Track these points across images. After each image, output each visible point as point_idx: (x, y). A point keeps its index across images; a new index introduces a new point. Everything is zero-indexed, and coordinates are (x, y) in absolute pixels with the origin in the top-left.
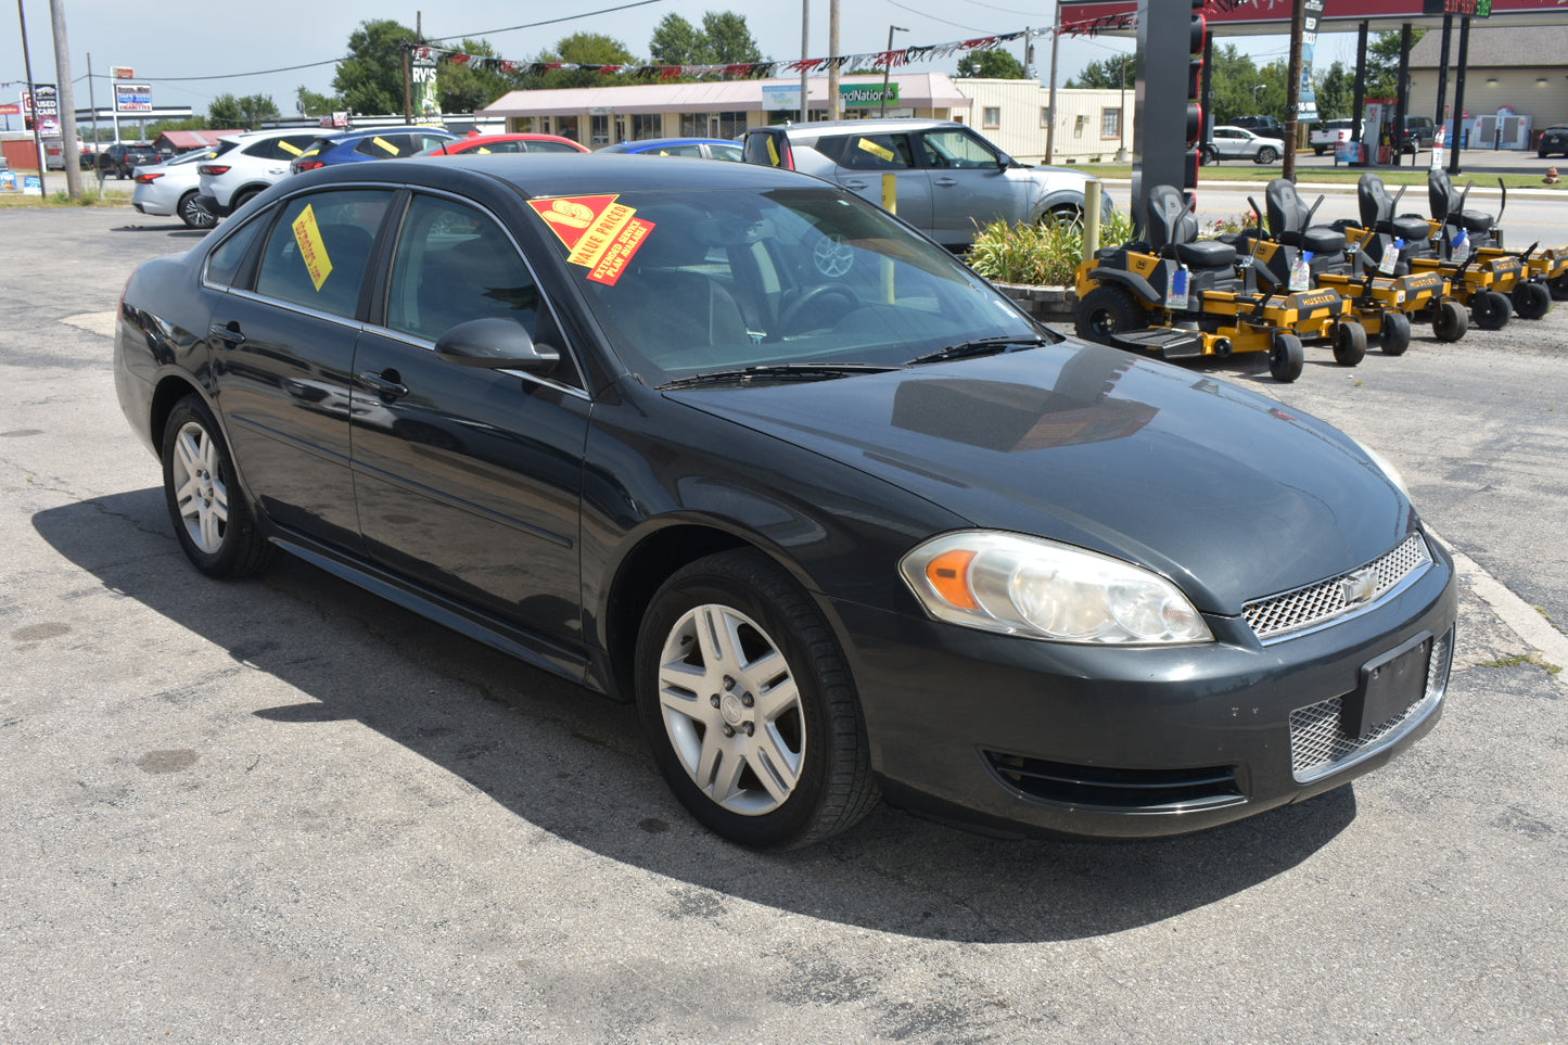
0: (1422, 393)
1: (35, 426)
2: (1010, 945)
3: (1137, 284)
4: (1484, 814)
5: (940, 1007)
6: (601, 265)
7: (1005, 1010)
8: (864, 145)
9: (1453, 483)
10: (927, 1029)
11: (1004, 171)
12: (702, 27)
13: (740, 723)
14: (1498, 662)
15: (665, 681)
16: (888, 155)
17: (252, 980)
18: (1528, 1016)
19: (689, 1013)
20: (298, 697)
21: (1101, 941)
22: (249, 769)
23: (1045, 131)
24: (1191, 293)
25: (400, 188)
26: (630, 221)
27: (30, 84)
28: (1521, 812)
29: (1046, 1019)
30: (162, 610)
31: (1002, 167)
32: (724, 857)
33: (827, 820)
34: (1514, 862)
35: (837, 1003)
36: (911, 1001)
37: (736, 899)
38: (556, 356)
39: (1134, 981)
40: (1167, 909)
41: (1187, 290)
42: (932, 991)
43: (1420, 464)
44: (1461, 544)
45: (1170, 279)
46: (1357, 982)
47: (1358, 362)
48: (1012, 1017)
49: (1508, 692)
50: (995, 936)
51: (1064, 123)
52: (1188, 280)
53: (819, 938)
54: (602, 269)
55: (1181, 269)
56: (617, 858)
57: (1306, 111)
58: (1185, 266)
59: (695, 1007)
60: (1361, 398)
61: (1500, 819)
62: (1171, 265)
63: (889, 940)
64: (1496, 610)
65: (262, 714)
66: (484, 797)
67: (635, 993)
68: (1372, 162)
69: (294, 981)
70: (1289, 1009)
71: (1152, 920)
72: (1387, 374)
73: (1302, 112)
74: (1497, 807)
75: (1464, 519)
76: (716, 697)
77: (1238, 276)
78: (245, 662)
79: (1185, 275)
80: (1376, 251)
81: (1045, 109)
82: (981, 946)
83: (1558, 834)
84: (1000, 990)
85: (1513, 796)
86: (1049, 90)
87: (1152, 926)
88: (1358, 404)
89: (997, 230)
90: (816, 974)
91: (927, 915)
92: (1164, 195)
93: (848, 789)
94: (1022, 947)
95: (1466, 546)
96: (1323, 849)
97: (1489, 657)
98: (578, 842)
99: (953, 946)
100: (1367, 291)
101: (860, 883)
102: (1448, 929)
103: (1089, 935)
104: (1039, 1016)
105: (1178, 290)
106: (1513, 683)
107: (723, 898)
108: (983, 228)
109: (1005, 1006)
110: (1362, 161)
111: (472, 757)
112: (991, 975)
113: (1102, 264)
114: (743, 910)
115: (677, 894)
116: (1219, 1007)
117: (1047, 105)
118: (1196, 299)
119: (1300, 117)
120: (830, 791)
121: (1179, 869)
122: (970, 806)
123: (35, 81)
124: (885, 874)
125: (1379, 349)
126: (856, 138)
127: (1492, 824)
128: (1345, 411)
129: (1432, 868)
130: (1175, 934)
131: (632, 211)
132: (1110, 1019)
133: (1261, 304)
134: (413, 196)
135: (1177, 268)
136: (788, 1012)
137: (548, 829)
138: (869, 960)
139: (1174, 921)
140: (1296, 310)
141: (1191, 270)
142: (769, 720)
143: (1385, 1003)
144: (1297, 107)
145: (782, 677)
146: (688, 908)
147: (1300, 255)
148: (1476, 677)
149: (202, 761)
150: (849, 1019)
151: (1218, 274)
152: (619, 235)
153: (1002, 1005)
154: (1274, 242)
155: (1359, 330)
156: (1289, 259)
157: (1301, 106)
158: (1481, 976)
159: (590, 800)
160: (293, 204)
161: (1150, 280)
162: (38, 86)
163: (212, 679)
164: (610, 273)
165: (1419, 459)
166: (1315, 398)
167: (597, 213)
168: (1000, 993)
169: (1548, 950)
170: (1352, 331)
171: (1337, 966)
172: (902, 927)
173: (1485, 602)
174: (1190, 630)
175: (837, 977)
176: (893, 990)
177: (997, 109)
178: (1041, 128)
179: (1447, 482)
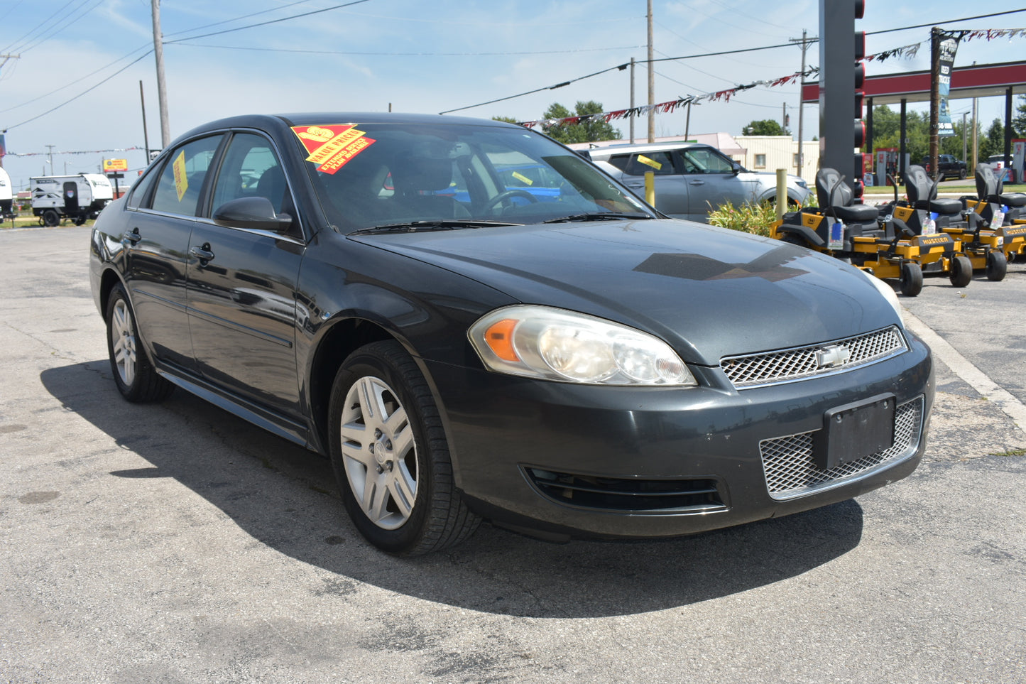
0: (1008, 301)
1: (74, 328)
2: (551, 619)
3: (808, 234)
4: (961, 546)
5: (480, 656)
6: (329, 163)
7: (526, 661)
8: (641, 159)
9: (1012, 350)
10: (462, 670)
11: (737, 174)
12: (575, 111)
13: (384, 462)
14: (1007, 453)
15: (345, 437)
16: (658, 166)
17: (13, 620)
18: (945, 680)
19: (295, 653)
20: (145, 464)
21: (622, 620)
22: (87, 503)
23: (796, 169)
24: (845, 238)
25: (227, 131)
26: (359, 138)
27: (147, 150)
28: (991, 546)
29: (555, 667)
30: (89, 419)
31: (735, 172)
32: (373, 560)
33: (434, 529)
34: (973, 578)
35: (404, 651)
36: (459, 652)
37: (367, 585)
38: (290, 220)
39: (635, 645)
40: (682, 600)
41: (842, 236)
42: (478, 646)
43: (991, 340)
44: (1005, 384)
45: (830, 229)
46: (812, 652)
47: (967, 284)
48: (530, 665)
49: (1009, 472)
50: (544, 613)
51: (809, 164)
52: (842, 230)
53: (413, 610)
54: (329, 164)
55: (838, 222)
56: (299, 559)
57: (944, 129)
58: (840, 220)
59: (300, 649)
60: (961, 304)
61: (973, 550)
62: (831, 220)
63: (463, 613)
64: (1016, 422)
65: (114, 473)
66: (231, 521)
67: (264, 639)
68: (1019, 180)
69: (40, 622)
70: (748, 669)
71: (667, 606)
72: (985, 291)
73: (941, 129)
74: (973, 542)
75: (1013, 370)
76: (372, 445)
77: (880, 228)
78: (123, 446)
79: (840, 226)
80: (988, 215)
81: (796, 154)
82: (530, 619)
83: (1017, 560)
84: (530, 647)
85: (986, 535)
86: (797, 142)
87: (665, 611)
88: (958, 307)
89: (726, 209)
90: (399, 633)
91: (499, 599)
92: (827, 174)
93: (447, 505)
94: (559, 621)
95: (1008, 385)
96: (823, 566)
97: (1001, 450)
98: (278, 549)
99: (508, 618)
100: (977, 238)
101: (461, 578)
102: (902, 619)
103: (614, 615)
104: (550, 665)
105: (836, 237)
106: (1015, 466)
107: (358, 584)
108: (717, 209)
109: (528, 658)
110: (1012, 180)
111: (236, 499)
112: (528, 637)
113: (786, 222)
114: (369, 592)
115: (329, 580)
116: (694, 665)
117: (797, 152)
118: (849, 243)
119: (940, 132)
120: (433, 506)
121: (704, 576)
122: (540, 518)
123: (150, 148)
124: (482, 572)
125: (986, 278)
126: (636, 155)
127: (965, 553)
128: (948, 311)
129: (904, 580)
130: (682, 616)
131: (363, 133)
132: (604, 669)
133: (893, 244)
134: (234, 135)
135: (834, 222)
136: (366, 653)
137: (261, 541)
138: (442, 625)
139: (684, 608)
140: (918, 247)
141: (845, 222)
142: (400, 457)
143: (830, 667)
144: (937, 126)
145: (404, 425)
146: (331, 589)
147: (928, 215)
148: (987, 462)
149: (60, 498)
150: (408, 662)
151: (865, 227)
152: (347, 146)
153: (526, 657)
154: (911, 208)
155: (966, 262)
156: (921, 217)
157: (941, 126)
158: (917, 651)
159: (300, 525)
160: (176, 151)
161: (818, 231)
162: (152, 151)
163: (95, 454)
164: (333, 167)
165: (992, 336)
166: (929, 305)
167: (336, 135)
168: (529, 649)
169: (979, 636)
170: (961, 262)
171: (800, 641)
172: (477, 605)
173: (1010, 417)
174: (680, 377)
175: (413, 635)
176: (449, 645)
177: (764, 156)
178: (794, 167)
179: (1008, 349)
